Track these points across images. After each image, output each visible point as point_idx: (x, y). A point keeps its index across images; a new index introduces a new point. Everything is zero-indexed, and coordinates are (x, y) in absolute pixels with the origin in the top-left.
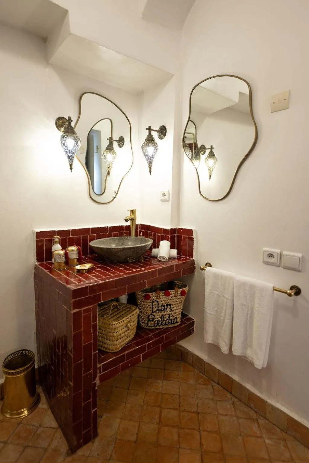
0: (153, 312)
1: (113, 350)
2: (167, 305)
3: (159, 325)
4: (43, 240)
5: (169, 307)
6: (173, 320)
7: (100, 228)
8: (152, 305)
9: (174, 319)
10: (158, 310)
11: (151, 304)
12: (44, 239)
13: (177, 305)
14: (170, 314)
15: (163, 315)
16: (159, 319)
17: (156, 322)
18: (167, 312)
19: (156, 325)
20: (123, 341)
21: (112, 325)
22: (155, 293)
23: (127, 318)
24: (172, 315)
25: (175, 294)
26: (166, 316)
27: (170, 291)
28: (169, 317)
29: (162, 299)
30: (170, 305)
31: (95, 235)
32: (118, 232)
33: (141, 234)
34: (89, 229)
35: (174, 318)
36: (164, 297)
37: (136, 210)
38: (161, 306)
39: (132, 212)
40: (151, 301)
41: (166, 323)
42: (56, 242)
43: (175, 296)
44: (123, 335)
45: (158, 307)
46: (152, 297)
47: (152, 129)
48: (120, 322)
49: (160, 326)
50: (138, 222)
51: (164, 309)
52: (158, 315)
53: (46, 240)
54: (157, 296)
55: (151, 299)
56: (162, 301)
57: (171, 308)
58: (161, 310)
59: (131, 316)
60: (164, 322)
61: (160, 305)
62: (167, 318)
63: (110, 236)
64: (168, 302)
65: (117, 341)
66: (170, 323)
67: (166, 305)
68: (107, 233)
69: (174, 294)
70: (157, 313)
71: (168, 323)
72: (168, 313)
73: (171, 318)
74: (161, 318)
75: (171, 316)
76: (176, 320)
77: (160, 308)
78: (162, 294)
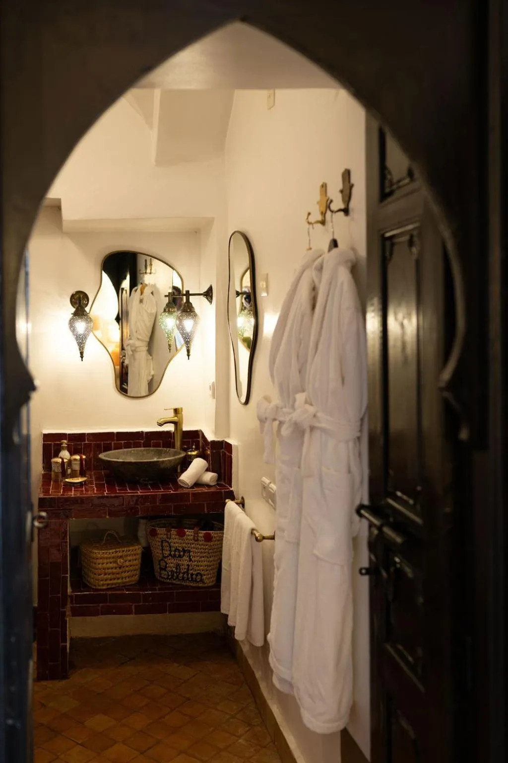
0: (166, 557)
1: (95, 586)
2: (184, 551)
3: (174, 578)
4: (51, 444)
5: (187, 554)
6: (194, 576)
7: (130, 432)
8: (162, 546)
9: (197, 575)
10: (170, 555)
11: (160, 544)
12: (53, 443)
13: (201, 555)
14: (188, 565)
15: (179, 564)
16: (174, 569)
17: (170, 573)
18: (185, 561)
19: (170, 577)
20: (111, 580)
21: (93, 553)
22: (165, 529)
23: (116, 552)
24: (193, 568)
25: (194, 536)
26: (183, 567)
27: (186, 530)
28: (188, 569)
29: (175, 541)
30: (189, 551)
31: (123, 442)
32: (161, 441)
33: (194, 447)
34: (113, 433)
35: (196, 573)
36: (177, 537)
37: (182, 409)
38: (175, 551)
39: (176, 411)
40: (160, 540)
41: (183, 578)
42: (63, 448)
43: (194, 539)
44: (110, 571)
45: (170, 551)
46: (161, 534)
47: (190, 293)
48: (104, 553)
49: (174, 580)
50: (186, 428)
51: (180, 556)
52: (172, 563)
53: (54, 444)
54: (167, 534)
55: (159, 536)
56: (175, 543)
57: (190, 557)
58: (175, 555)
59: (123, 551)
60: (181, 575)
61: (173, 549)
62: (186, 570)
63: (147, 445)
64: (186, 548)
65: (100, 575)
66: (190, 579)
67: (181, 549)
68: (142, 441)
69: (192, 537)
70: (169, 559)
71: (188, 579)
72: (186, 563)
73: (191, 572)
74: (177, 569)
75: (190, 568)
76: (199, 577)
77: (173, 553)
78: (174, 532)
